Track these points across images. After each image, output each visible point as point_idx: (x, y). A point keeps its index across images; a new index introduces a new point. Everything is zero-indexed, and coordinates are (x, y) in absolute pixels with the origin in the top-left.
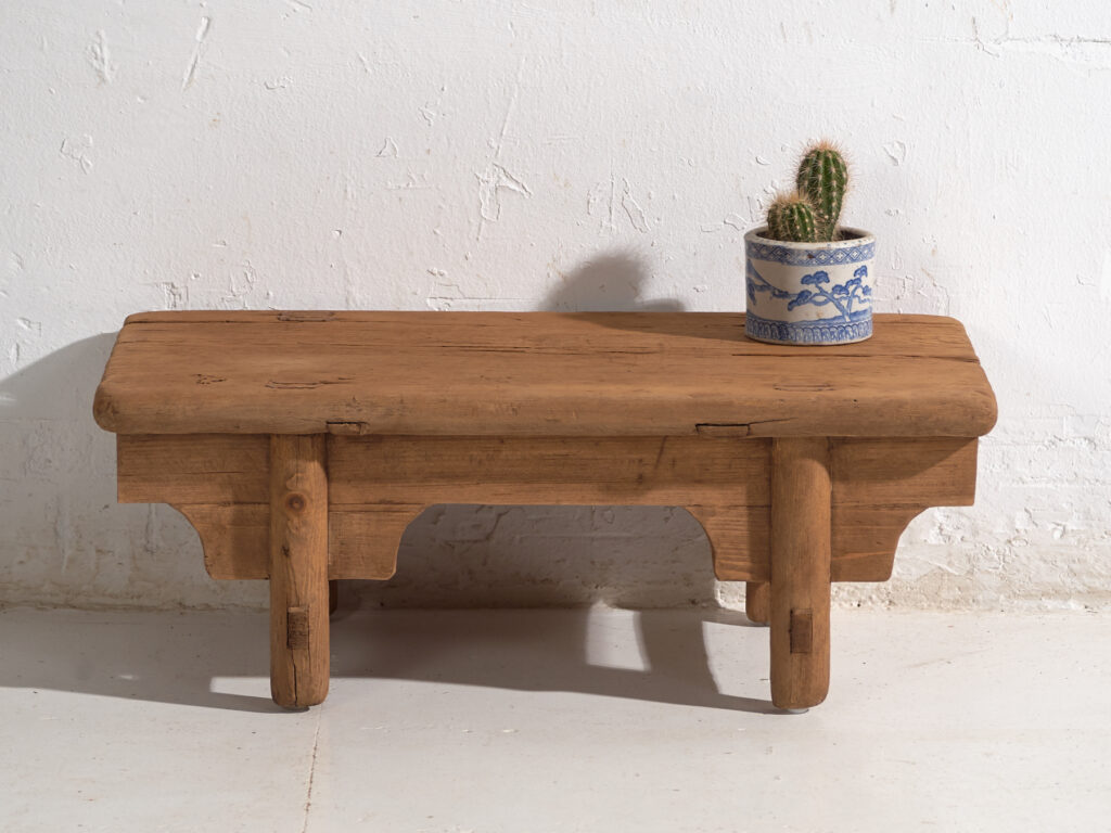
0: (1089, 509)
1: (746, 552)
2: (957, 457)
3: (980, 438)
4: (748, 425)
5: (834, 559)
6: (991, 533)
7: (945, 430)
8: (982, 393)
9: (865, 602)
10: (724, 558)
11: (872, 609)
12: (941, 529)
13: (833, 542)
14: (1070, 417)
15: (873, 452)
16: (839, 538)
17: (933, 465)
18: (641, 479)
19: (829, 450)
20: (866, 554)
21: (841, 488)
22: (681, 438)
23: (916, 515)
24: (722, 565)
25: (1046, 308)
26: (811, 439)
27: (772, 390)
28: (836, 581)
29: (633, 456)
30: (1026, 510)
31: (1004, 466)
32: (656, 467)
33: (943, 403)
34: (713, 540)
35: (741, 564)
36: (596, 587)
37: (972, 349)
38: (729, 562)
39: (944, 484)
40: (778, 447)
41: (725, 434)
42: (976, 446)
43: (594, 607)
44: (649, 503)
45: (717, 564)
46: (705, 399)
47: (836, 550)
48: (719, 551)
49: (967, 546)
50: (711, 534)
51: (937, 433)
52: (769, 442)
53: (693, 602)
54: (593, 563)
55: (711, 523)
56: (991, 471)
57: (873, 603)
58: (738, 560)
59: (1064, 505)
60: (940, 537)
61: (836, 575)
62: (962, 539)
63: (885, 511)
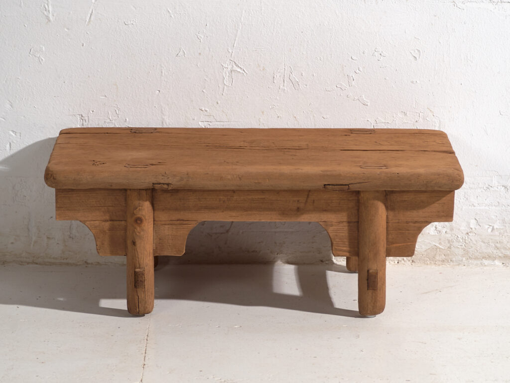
0: (504, 219)
1: (347, 243)
2: (445, 199)
3: (456, 191)
4: (348, 185)
5: (388, 246)
6: (459, 229)
7: (440, 187)
8: (456, 169)
9: (401, 261)
10: (337, 246)
11: (404, 264)
12: (436, 228)
13: (387, 239)
14: (496, 176)
15: (406, 197)
16: (390, 236)
17: (434, 203)
18: (298, 209)
19: (385, 196)
20: (403, 244)
21: (391, 213)
22: (317, 191)
23: (426, 226)
24: (336, 249)
25: (485, 126)
26: (377, 191)
27: (359, 169)
28: (389, 256)
29: (295, 199)
30: (475, 219)
31: (465, 199)
32: (306, 203)
33: (439, 175)
34: (332, 237)
35: (345, 248)
36: (277, 254)
37: (451, 147)
38: (339, 248)
39: (439, 212)
40: (362, 195)
41: (338, 189)
42: (454, 194)
43: (276, 263)
44: (303, 220)
45: (333, 249)
46: (328, 173)
47: (389, 242)
48: (334, 242)
49: (448, 236)
50: (331, 235)
51: (436, 188)
52: (358, 193)
53: (322, 261)
54: (275, 243)
55: (331, 229)
56: (459, 201)
57: (404, 261)
59: (493, 217)
60: (436, 231)
61: (389, 254)
62: (446, 232)
63: (411, 224)
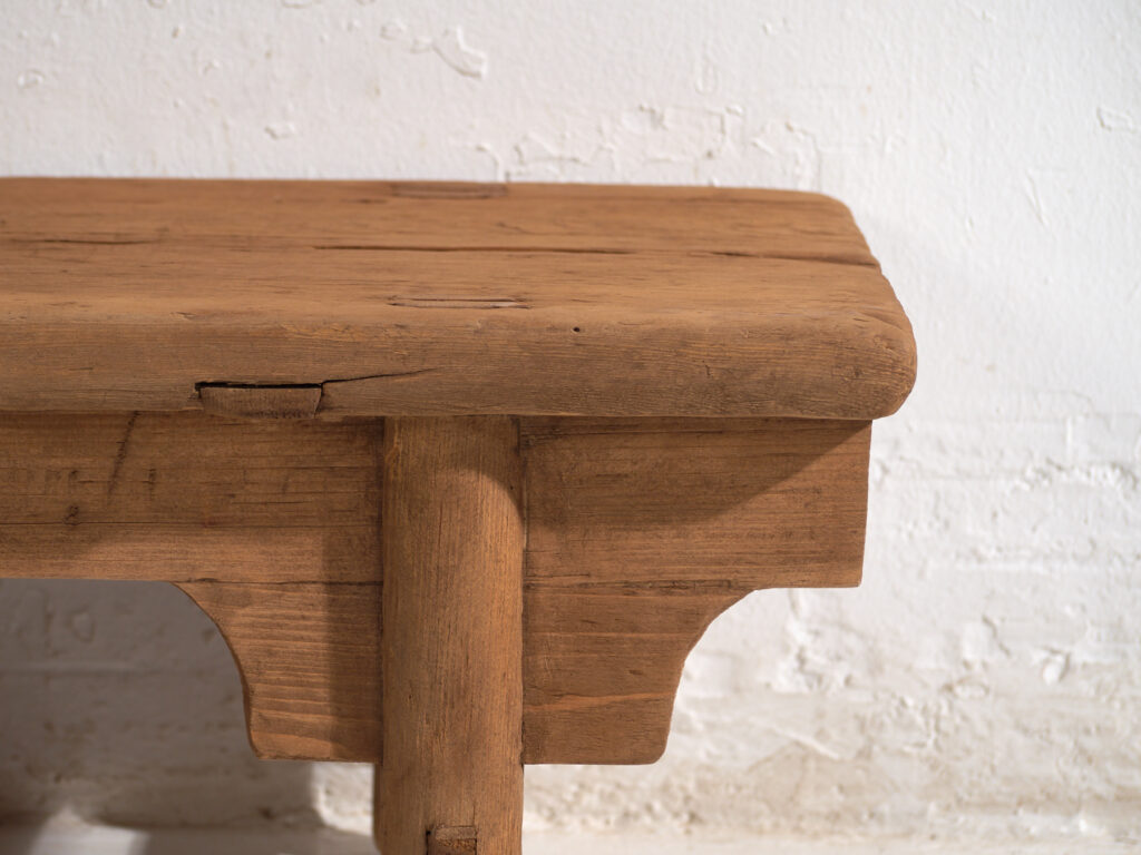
0: (1121, 619)
1: (322, 692)
2: (818, 471)
3: (876, 423)
4: (320, 386)
5: (531, 710)
6: (909, 669)
7: (792, 401)
8: (877, 316)
9: (637, 816)
10: (271, 707)
11: (651, 831)
12: (802, 660)
13: (527, 670)
14: (1080, 419)
15: (623, 457)
16: (542, 660)
17: (763, 489)
18: (74, 517)
19: (517, 450)
20: (606, 700)
21: (548, 541)
22: (166, 417)
23: (725, 607)
24: (267, 721)
25: (1031, 180)
26: (473, 422)
27: (384, 307)
28: (534, 762)
29: (56, 463)
30: (986, 621)
31: (937, 525)
32: (111, 487)
33: (787, 336)
34: (246, 662)
35: (311, 719)
36: (58, 779)
37: (865, 246)
38: (284, 715)
39: (789, 534)
40: (398, 443)
41: (266, 407)
42: (867, 444)
43: (53, 822)
44: (97, 575)
45: (253, 720)
46: (219, 323)
47: (536, 689)
48: (258, 688)
49: (857, 698)
50: (242, 647)
51: (774, 409)
52: (375, 430)
53: (267, 814)
54: (49, 726)
55: (240, 621)
56: (911, 535)
57: (655, 817)
58: (305, 710)
59: (1068, 610)
60: (800, 678)
61: (536, 747)
62: (848, 681)
63: (651, 597)
